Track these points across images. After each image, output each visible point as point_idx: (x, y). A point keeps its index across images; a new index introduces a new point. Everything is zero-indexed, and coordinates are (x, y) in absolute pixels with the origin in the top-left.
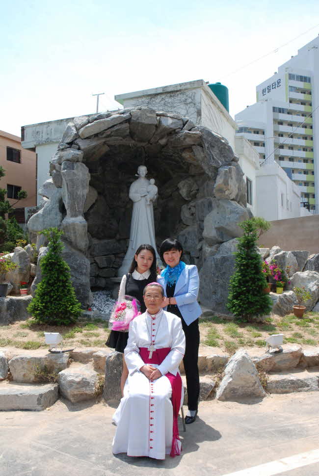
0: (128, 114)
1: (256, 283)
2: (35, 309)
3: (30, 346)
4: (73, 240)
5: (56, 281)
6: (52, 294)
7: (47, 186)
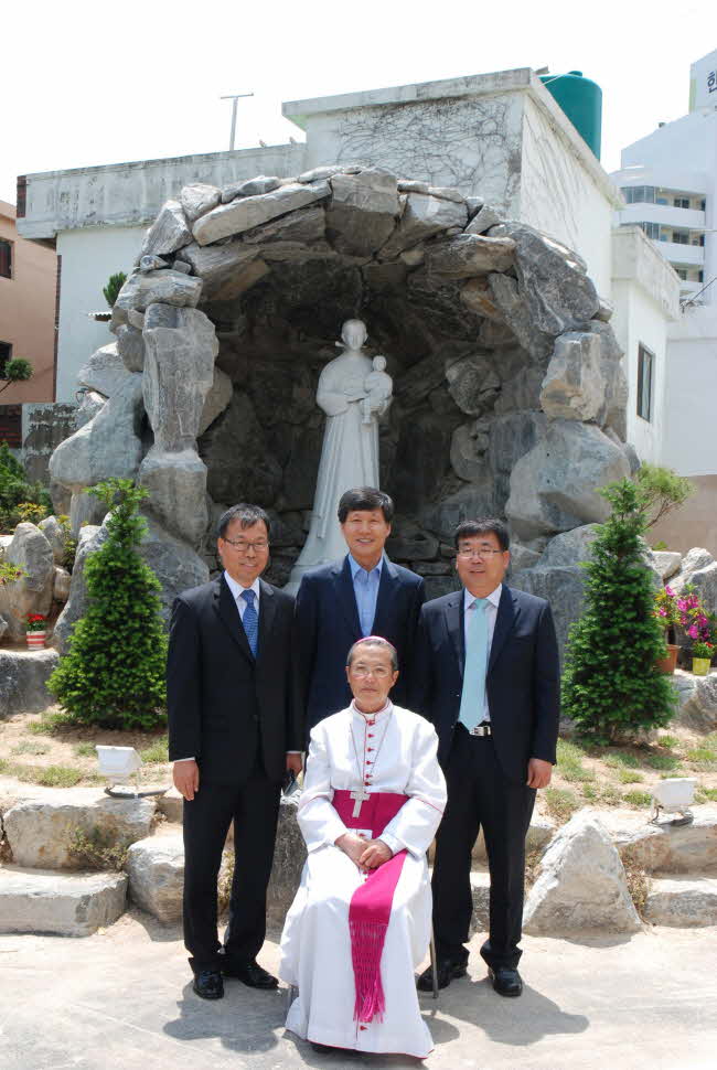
0: (324, 185)
1: (638, 645)
2: (68, 685)
3: (56, 778)
4: (168, 511)
5: (125, 618)
6: (113, 650)
7: (100, 364)
